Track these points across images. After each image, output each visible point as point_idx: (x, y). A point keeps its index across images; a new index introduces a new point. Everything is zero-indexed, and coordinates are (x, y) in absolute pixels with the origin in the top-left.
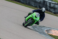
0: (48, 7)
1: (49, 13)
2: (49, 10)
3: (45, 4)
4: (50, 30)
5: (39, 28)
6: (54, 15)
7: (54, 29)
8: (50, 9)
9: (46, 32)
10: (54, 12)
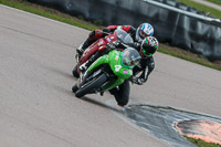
0: (187, 37)
1: (188, 57)
2: (190, 46)
3: (177, 23)
4: (192, 120)
5: (152, 116)
6: (211, 64)
7: (208, 119)
8: (194, 42)
9: (179, 130)
10: (208, 53)
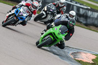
3: (71, 9)
6: (86, 27)
